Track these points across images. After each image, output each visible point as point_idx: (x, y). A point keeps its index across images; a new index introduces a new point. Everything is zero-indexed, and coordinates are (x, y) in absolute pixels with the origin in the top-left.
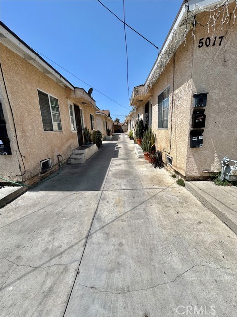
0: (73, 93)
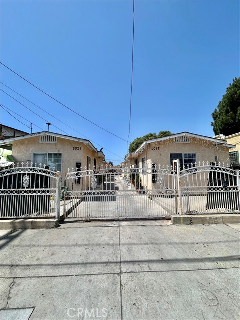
0: (97, 154)
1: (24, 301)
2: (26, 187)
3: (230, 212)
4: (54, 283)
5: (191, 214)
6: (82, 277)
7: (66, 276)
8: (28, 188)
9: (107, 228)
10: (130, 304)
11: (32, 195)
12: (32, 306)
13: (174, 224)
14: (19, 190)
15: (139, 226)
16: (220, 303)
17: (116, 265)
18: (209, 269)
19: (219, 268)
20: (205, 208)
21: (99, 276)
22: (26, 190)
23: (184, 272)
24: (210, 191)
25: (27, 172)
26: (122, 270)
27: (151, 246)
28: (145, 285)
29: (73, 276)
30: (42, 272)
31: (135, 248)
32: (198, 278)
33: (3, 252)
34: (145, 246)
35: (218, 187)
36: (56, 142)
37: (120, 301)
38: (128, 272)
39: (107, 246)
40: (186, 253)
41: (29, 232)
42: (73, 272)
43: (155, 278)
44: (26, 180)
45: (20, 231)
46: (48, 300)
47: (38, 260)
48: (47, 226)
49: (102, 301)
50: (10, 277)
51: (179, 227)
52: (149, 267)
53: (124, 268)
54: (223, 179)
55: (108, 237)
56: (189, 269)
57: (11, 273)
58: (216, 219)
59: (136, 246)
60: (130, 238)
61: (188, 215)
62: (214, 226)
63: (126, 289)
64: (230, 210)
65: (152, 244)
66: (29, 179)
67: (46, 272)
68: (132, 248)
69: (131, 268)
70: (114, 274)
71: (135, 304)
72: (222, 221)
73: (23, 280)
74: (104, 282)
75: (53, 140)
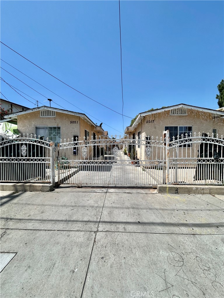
0: (95, 128)
1: (10, 247)
2: (24, 155)
3: (219, 184)
4: (38, 235)
5: (178, 184)
6: (62, 232)
7: (49, 230)
8: (26, 156)
9: (95, 194)
10: (98, 257)
11: (30, 162)
12: (15, 252)
13: (159, 193)
14: (19, 158)
15: (126, 193)
16: (185, 264)
17: (95, 224)
18: (183, 234)
19: (193, 233)
20: (193, 179)
21: (77, 233)
22: (24, 158)
23: (157, 234)
24: (199, 163)
25: (24, 142)
26: (99, 228)
27: (131, 210)
28: (117, 242)
29: (55, 230)
30: (30, 225)
31: (116, 212)
32: (170, 240)
33: (2, 208)
34: (126, 210)
35: (208, 158)
36: (55, 116)
37: (90, 254)
38: (104, 231)
39: (90, 208)
40: (164, 218)
41: (28, 194)
42: (56, 228)
43: (127, 238)
44: (24, 149)
45: (20, 193)
46: (29, 248)
47: (29, 216)
48: (42, 190)
49: (74, 253)
50: (3, 228)
51: (163, 195)
52: (124, 228)
53: (101, 227)
54: (215, 150)
55: (94, 201)
56: (163, 233)
57: (4, 225)
58: (203, 189)
59: (117, 210)
60: (114, 203)
61: (175, 185)
62: (199, 196)
63: (99, 244)
64: (219, 181)
65: (133, 208)
66: (26, 148)
67: (33, 226)
68: (113, 211)
69: (108, 227)
70: (91, 232)
71: (102, 258)
72: (208, 191)
73: (13, 231)
74: (80, 237)
75: (52, 115)
